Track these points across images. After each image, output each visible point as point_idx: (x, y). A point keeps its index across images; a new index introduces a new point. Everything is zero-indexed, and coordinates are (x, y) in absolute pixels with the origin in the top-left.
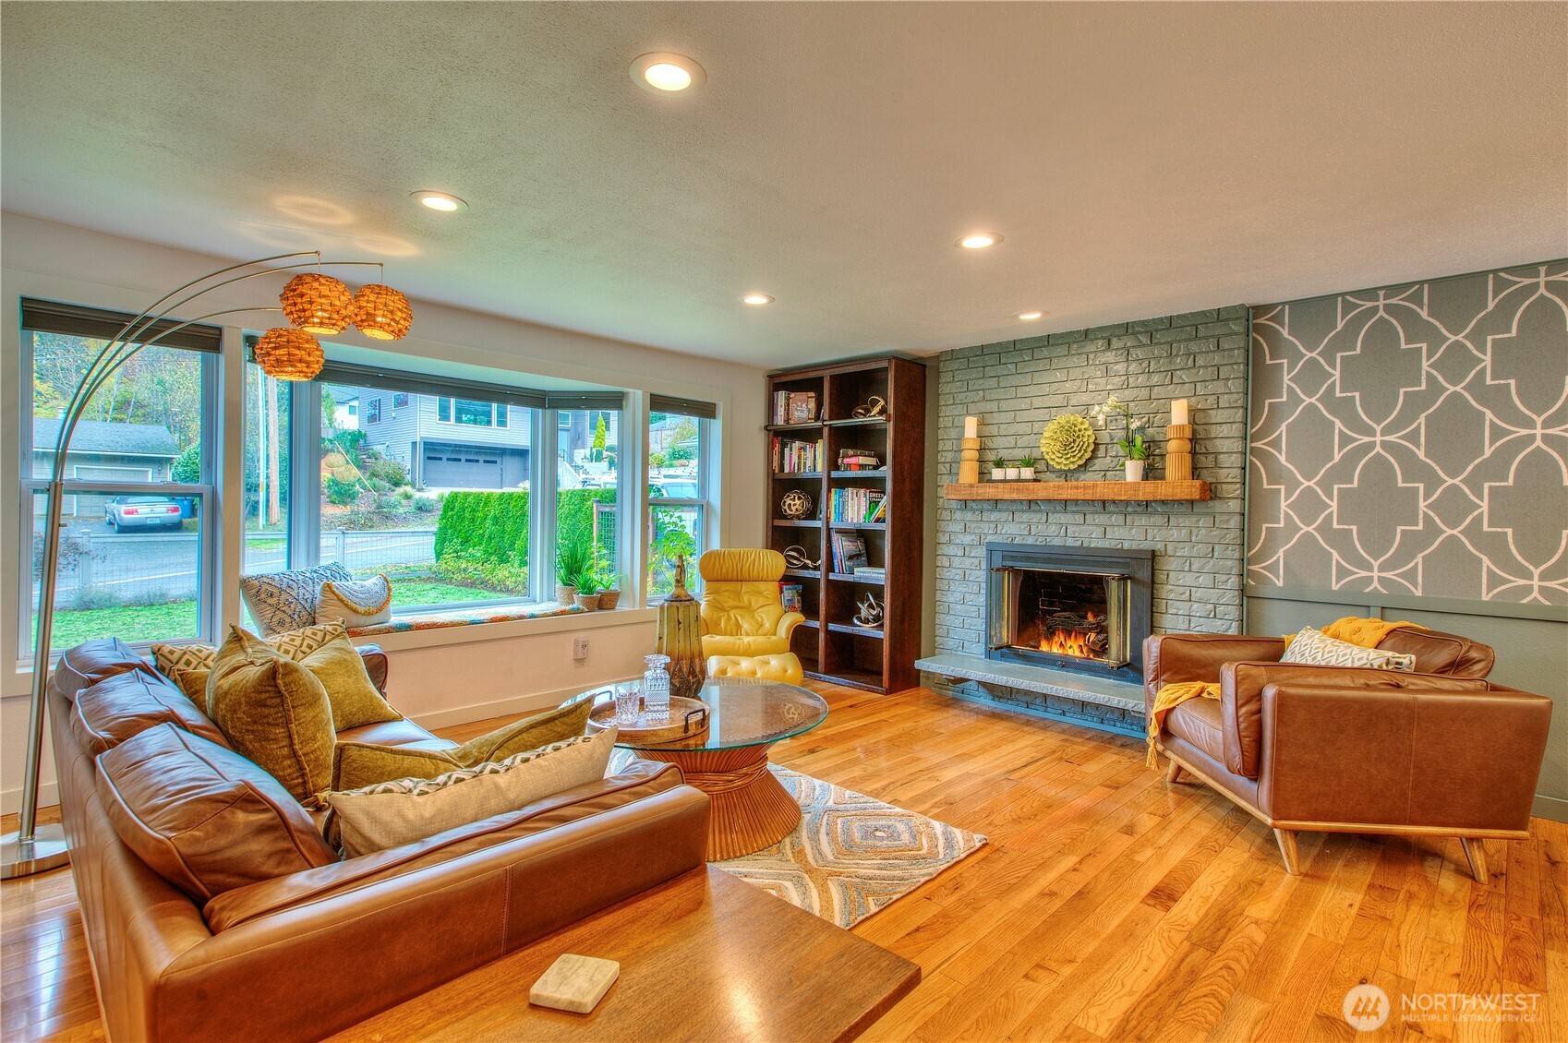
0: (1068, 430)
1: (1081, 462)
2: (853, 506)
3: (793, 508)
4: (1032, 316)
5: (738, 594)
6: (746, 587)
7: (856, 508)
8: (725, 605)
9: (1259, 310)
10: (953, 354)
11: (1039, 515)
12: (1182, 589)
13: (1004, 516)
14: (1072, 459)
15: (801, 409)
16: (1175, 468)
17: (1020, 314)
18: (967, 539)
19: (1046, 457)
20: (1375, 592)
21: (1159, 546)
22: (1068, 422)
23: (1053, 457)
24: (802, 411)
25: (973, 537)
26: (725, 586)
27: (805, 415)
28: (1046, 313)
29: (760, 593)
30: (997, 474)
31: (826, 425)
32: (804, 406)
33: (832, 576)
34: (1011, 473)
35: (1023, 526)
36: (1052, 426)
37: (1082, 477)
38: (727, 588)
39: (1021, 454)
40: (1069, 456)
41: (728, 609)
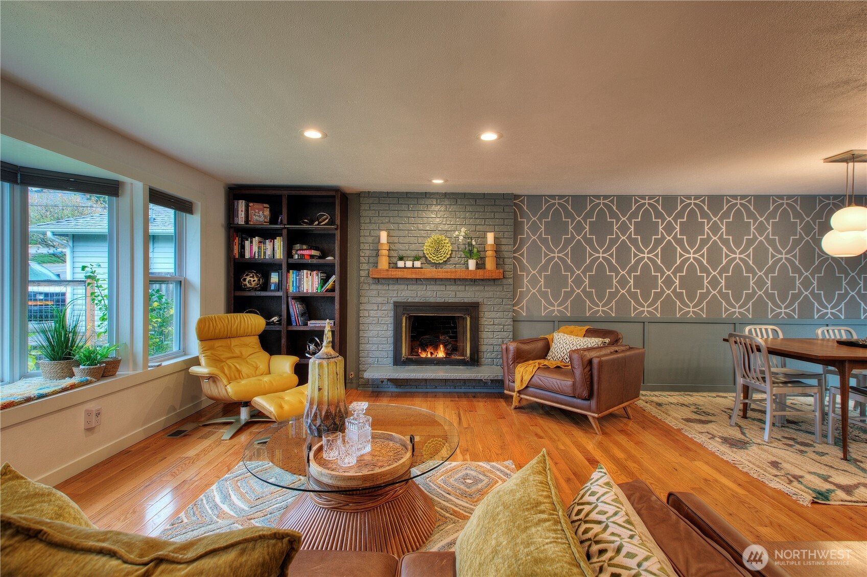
0: (438, 243)
1: (445, 260)
2: (307, 282)
3: (253, 283)
4: (438, 182)
5: (229, 348)
6: (234, 342)
7: (310, 283)
8: (222, 357)
9: (517, 197)
10: (369, 194)
11: (422, 287)
12: (490, 320)
13: (402, 287)
14: (440, 258)
15: (260, 215)
16: (490, 264)
17: (434, 179)
18: (379, 300)
19: (427, 256)
20: (556, 316)
21: (480, 300)
22: (438, 239)
23: (431, 256)
24: (259, 216)
25: (383, 299)
26: (218, 343)
27: (262, 219)
28: (446, 181)
29: (246, 345)
30: (401, 264)
31: (285, 228)
32: (261, 213)
33: (290, 328)
34: (409, 264)
35: (413, 292)
36: (430, 240)
37: (444, 267)
38: (220, 344)
39: (414, 254)
40: (439, 256)
41: (224, 360)
